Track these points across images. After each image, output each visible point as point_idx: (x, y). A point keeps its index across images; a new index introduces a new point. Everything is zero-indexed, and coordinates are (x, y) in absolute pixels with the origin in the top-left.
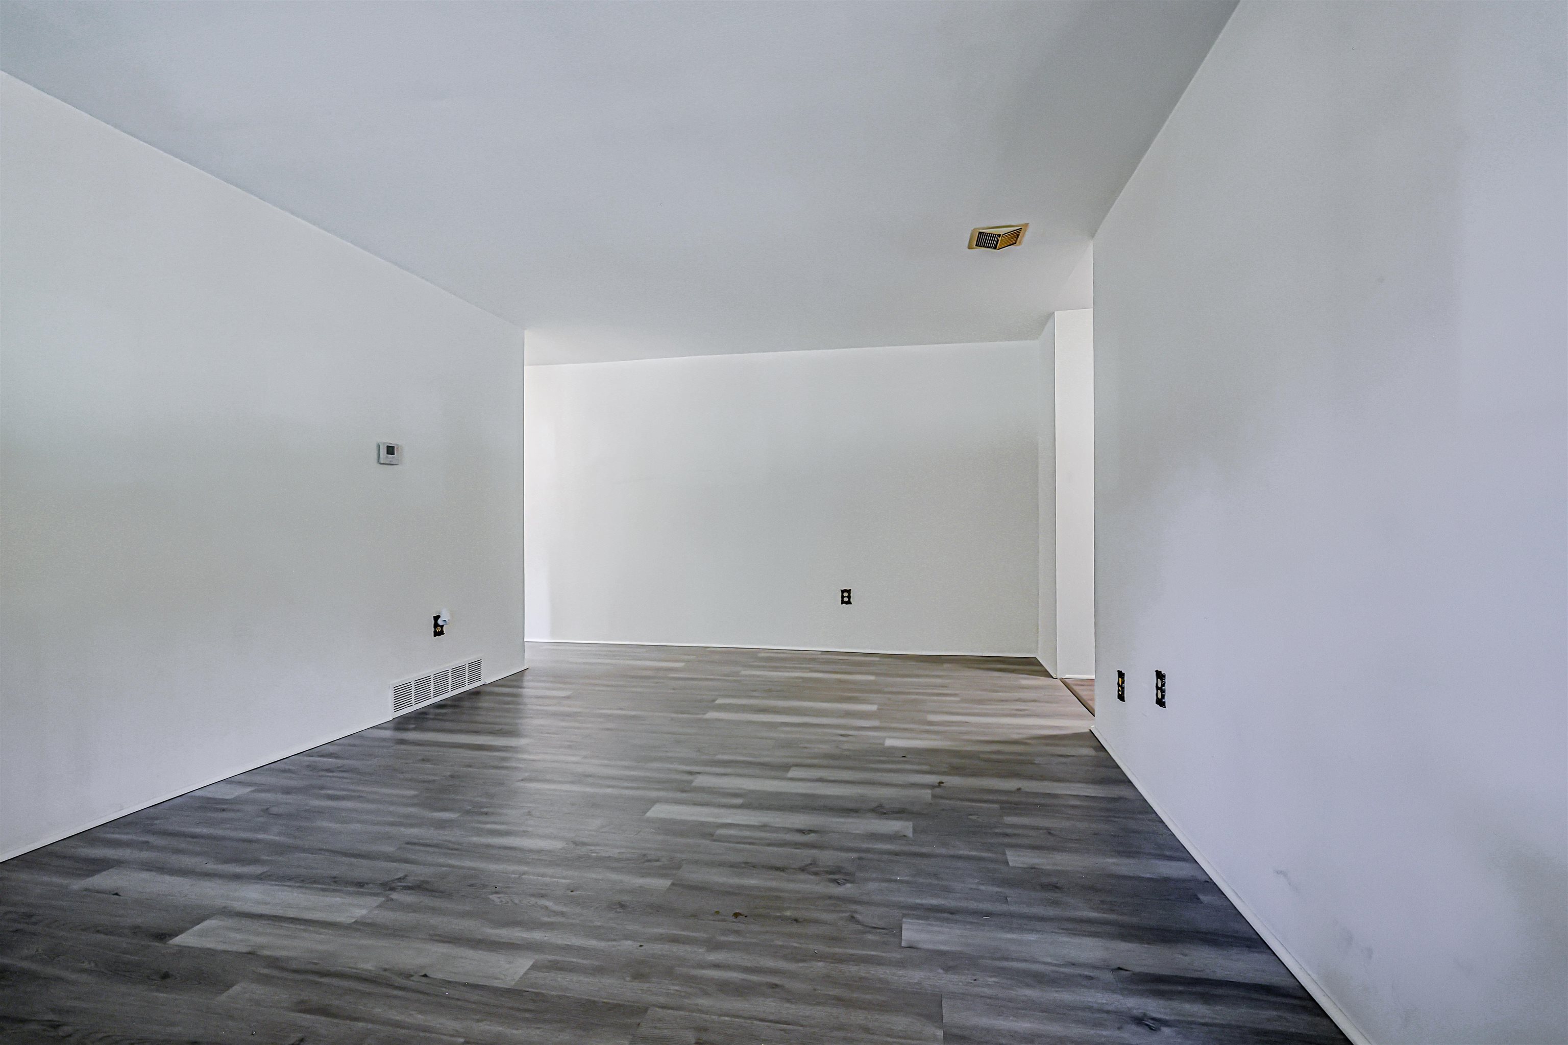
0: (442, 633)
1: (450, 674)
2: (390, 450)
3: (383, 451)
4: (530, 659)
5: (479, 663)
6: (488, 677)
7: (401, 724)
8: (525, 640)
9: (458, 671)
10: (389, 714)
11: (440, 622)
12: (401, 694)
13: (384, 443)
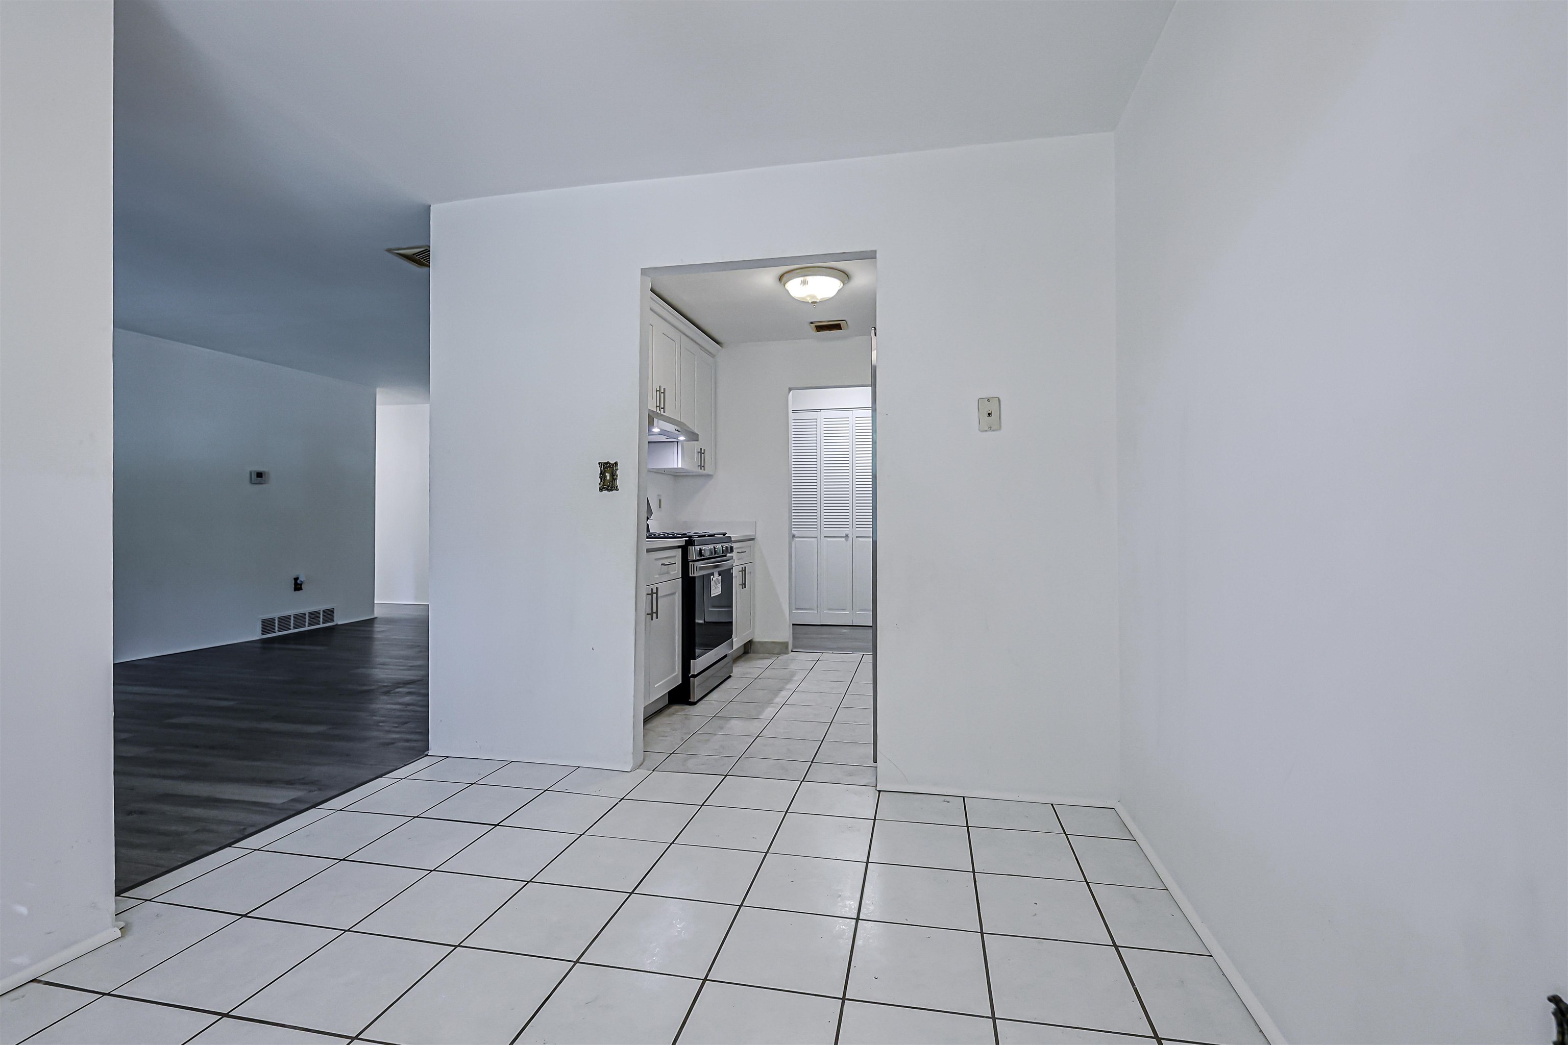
0: (301, 589)
1: (307, 616)
2: (260, 475)
3: (254, 476)
4: (377, 613)
5: (332, 611)
6: (339, 620)
7: (265, 643)
8: (375, 602)
9: (314, 616)
10: (256, 635)
11: (298, 582)
12: (267, 625)
13: (254, 471)
